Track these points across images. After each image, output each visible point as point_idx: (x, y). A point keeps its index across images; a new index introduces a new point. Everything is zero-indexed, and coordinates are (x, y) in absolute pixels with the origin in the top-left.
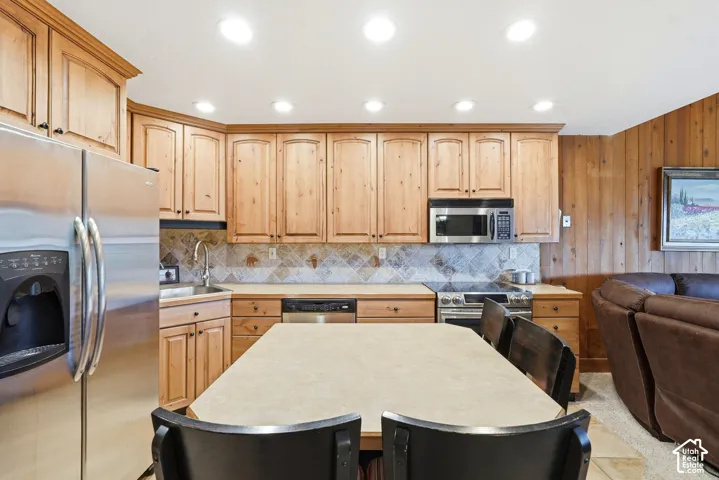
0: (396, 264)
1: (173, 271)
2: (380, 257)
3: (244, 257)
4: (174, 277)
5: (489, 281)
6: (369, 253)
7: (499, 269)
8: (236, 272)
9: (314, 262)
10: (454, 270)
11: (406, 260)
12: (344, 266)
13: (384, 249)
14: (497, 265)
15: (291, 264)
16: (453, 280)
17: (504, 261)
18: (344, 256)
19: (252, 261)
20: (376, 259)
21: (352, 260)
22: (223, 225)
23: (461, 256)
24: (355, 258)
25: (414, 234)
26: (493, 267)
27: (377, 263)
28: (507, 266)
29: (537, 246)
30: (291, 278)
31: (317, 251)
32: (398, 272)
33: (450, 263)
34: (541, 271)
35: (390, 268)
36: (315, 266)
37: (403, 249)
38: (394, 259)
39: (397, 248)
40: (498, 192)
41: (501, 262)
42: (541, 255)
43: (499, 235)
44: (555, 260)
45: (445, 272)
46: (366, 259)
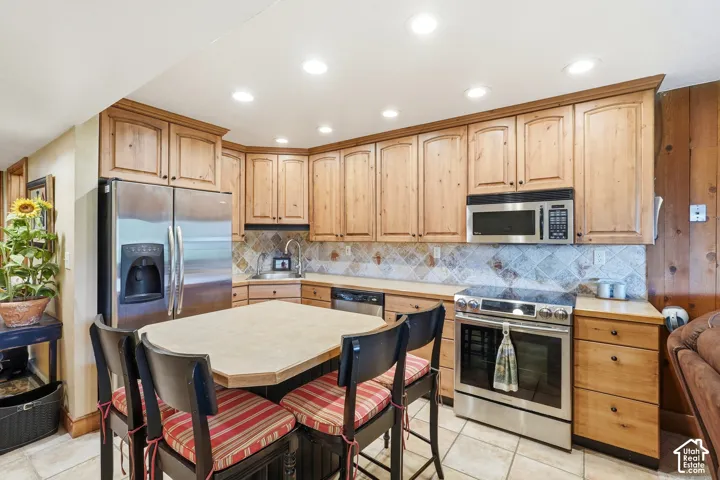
0: (450, 264)
1: (286, 262)
2: (435, 257)
3: (329, 253)
4: (287, 266)
5: (563, 291)
6: (424, 252)
7: (577, 277)
8: (324, 264)
9: (378, 259)
10: (515, 274)
11: (461, 262)
12: (403, 264)
13: (439, 249)
14: (574, 271)
15: (361, 260)
16: (513, 287)
17: (586, 268)
18: (402, 255)
19: (334, 256)
20: (431, 257)
21: (409, 258)
22: (307, 227)
23: (524, 259)
24: (413, 256)
25: (454, 234)
26: (569, 274)
27: (432, 262)
28: (589, 274)
29: (641, 249)
30: (361, 273)
31: (380, 249)
32: (454, 273)
33: (511, 266)
34: (649, 285)
35: (444, 268)
36: (379, 263)
37: (458, 249)
38: (448, 259)
39: (452, 248)
40: (557, 181)
41: (581, 269)
42: (647, 262)
43: (551, 234)
44: (673, 269)
45: (504, 276)
46: (422, 258)
